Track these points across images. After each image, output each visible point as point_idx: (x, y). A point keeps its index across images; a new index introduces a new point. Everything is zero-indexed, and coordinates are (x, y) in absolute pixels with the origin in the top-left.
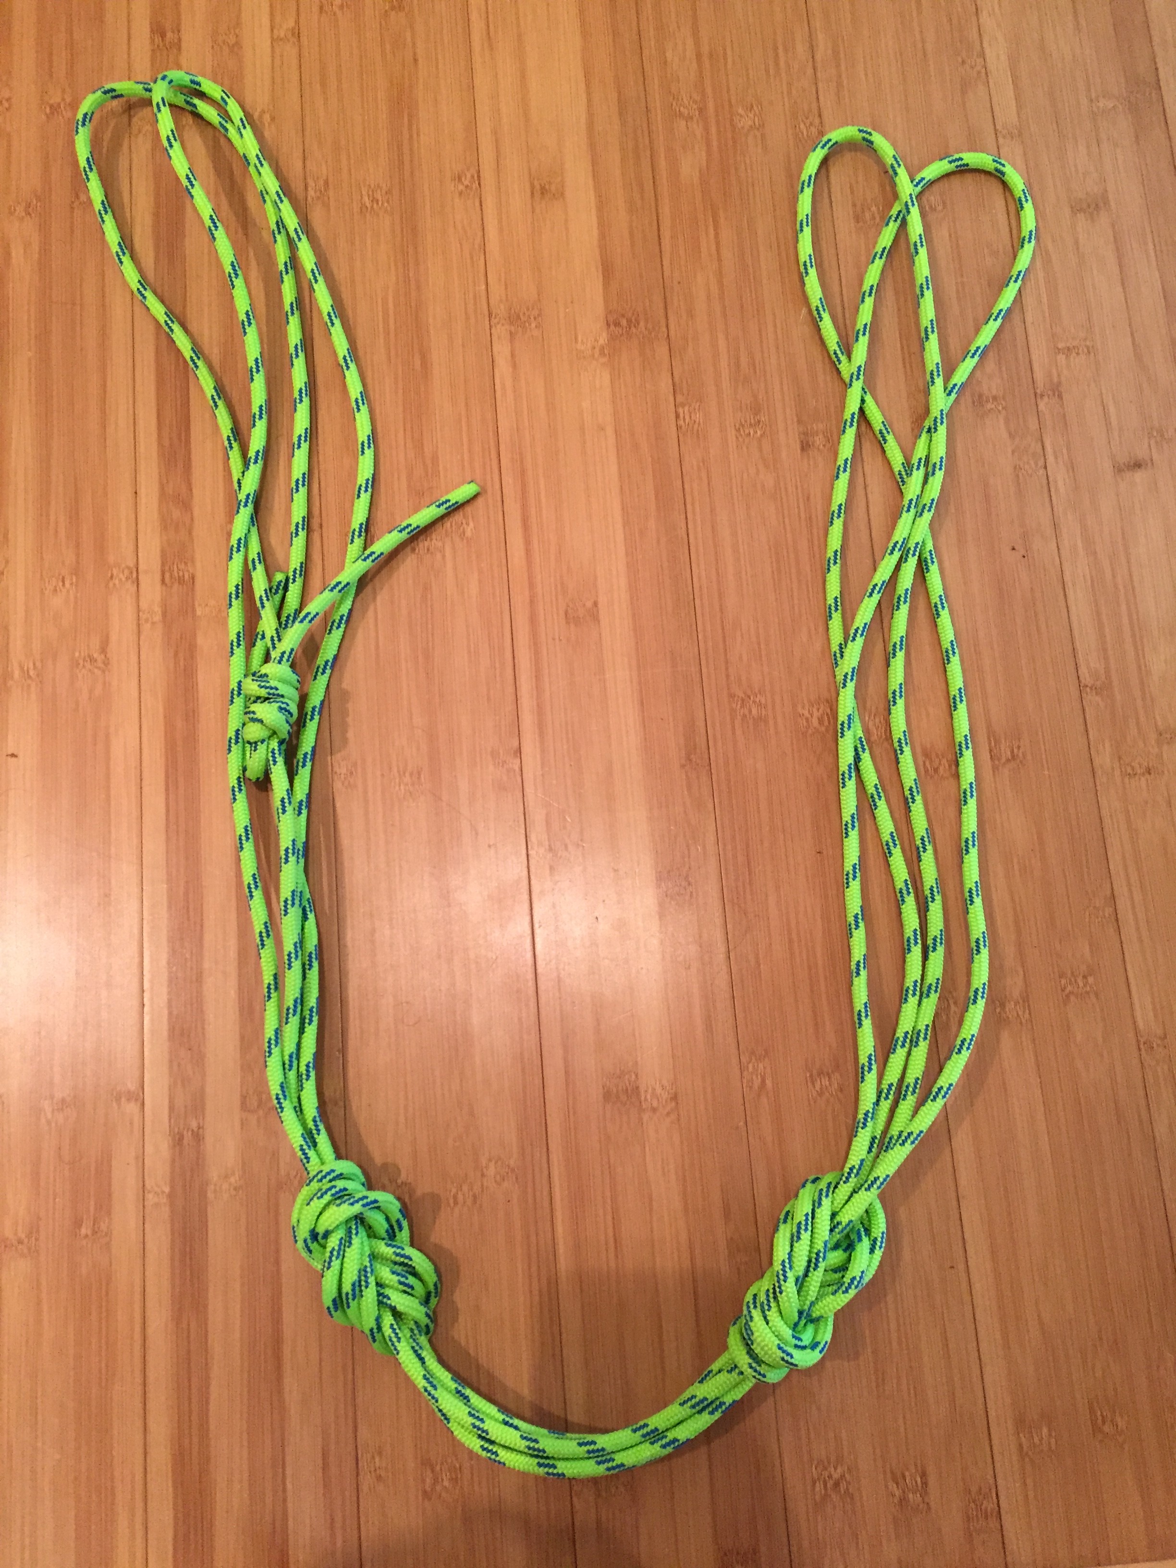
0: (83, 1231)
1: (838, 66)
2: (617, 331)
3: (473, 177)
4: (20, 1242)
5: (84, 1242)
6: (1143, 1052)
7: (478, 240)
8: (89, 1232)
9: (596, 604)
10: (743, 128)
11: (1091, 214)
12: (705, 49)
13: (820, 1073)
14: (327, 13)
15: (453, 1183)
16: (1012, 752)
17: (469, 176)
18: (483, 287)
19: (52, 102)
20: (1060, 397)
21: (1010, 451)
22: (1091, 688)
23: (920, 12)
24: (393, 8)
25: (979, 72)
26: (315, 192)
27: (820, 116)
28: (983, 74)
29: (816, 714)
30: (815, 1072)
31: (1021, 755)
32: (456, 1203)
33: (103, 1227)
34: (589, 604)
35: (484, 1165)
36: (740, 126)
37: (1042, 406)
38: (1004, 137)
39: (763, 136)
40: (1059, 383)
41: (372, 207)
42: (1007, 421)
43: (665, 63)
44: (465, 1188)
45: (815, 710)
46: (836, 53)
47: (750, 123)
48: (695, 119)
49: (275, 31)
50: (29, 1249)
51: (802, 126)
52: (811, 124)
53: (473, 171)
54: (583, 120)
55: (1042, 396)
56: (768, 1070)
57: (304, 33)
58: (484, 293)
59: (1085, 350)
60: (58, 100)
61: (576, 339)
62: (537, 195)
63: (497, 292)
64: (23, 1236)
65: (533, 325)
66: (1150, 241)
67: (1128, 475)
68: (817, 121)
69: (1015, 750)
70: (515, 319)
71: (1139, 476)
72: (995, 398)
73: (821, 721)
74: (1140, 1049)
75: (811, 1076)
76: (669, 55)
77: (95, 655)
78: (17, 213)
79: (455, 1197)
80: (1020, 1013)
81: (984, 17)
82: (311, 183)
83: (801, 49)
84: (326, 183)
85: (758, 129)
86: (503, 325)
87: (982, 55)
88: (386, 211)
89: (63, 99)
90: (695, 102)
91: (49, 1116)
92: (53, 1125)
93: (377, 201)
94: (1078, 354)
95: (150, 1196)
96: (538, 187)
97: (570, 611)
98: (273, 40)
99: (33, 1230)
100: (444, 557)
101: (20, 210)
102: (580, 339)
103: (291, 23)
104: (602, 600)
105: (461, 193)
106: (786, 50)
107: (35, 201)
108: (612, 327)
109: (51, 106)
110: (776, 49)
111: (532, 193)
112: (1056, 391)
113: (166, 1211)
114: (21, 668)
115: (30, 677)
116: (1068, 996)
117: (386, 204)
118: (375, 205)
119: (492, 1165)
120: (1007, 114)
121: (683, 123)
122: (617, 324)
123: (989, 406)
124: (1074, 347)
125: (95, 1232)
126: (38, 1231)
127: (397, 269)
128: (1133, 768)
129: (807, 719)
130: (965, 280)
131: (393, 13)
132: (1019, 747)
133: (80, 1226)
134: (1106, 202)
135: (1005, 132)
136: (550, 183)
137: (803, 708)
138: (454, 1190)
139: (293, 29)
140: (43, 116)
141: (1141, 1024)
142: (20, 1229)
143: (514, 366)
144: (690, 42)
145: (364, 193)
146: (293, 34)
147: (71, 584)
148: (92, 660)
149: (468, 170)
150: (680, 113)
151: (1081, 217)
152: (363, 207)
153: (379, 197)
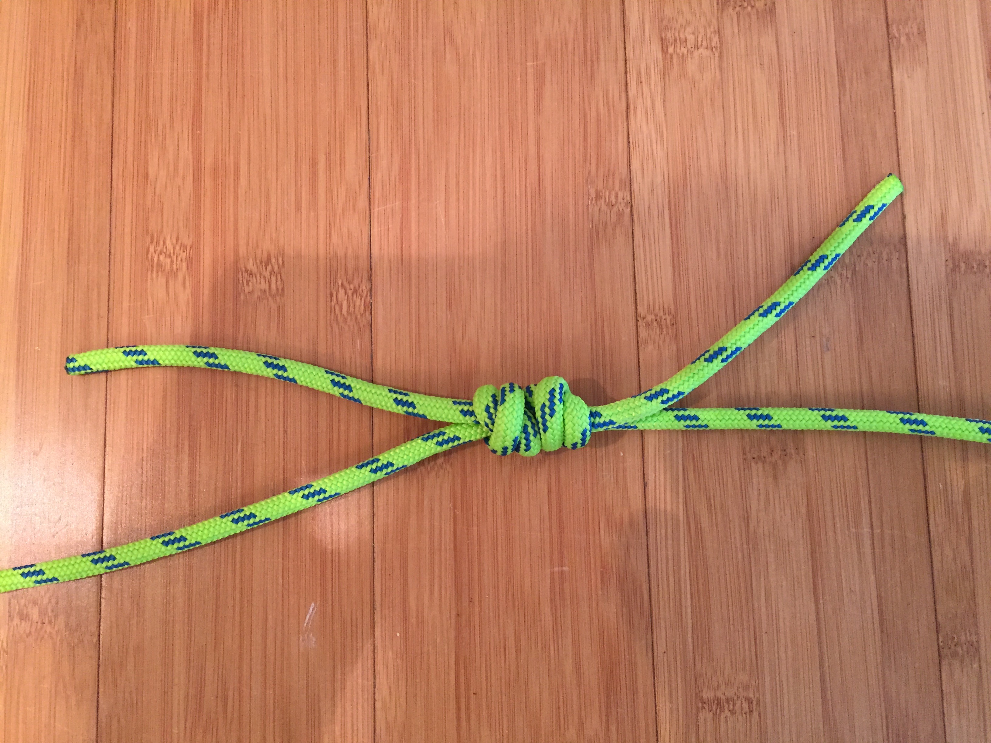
1: (406, 198)
2: (25, 627)
10: (252, 292)
11: (774, 466)
12: (208, 161)
23: (538, 110)
25: (620, 215)
27: (370, 279)
28: (627, 218)
36: (247, 290)
38: (648, 325)
39: (281, 310)
43: (146, 176)
47: (264, 286)
48: (180, 276)
51: (341, 292)
52: (355, 291)
59: (746, 706)
66: (865, 520)
68: (365, 287)
83: (353, 168)
85: (274, 297)
87: (629, 183)
90: (183, 247)
94: (733, 712)
106: (329, 168)
108: (16, 621)
110: (314, 163)
120: (658, 286)
121: (162, 281)
122: (24, 617)
124: (727, 700)
130: (566, 569)
144: (186, 152)
150: (159, 264)
151: (757, 469)
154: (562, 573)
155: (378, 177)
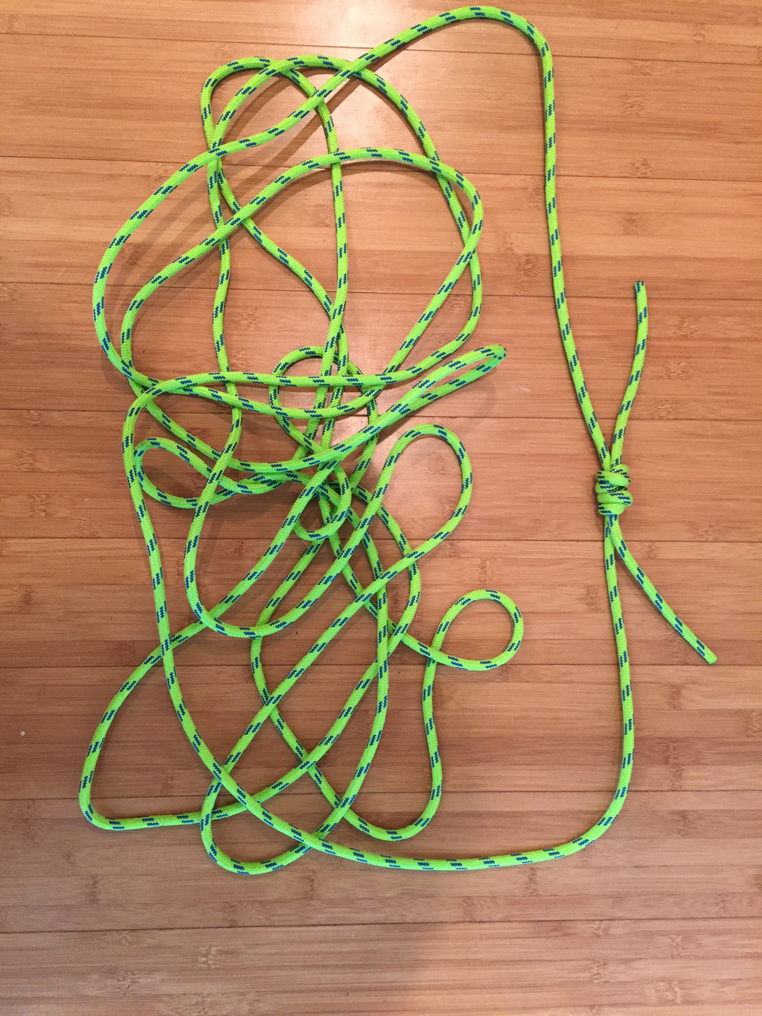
1: (712, 437)
2: (523, 261)
3: (646, 173)
7: (597, 173)
10: (670, 364)
12: (733, 345)
17: (646, 171)
23: (752, 500)
25: (701, 536)
26: (641, 66)
27: (675, 419)
28: (699, 539)
36: (671, 362)
38: (650, 546)
39: (661, 377)
41: (627, 103)
43: (726, 316)
46: (723, 436)
47: (673, 370)
48: (678, 331)
51: (669, 406)
52: (669, 412)
53: (650, 174)
54: (684, 254)
59: (483, 579)
62: (627, 217)
66: (561, 637)
68: (671, 417)
76: (729, 319)
81: (746, 547)
82: (649, 63)
83: (727, 412)
84: (647, 74)
85: (667, 375)
87: (716, 541)
88: (624, 112)
90: (692, 333)
93: (632, 107)
94: (480, 573)
96: (634, 217)
97: (324, 208)
102: (518, 235)
105: (633, 164)
106: (727, 401)
108: (526, 258)
110: (729, 394)
111: (630, 213)
112: (455, 555)
116: (33, 498)
117: (629, 113)
118: (628, 105)
120: (669, 553)
121: (676, 323)
122: (528, 262)
123: (448, 508)
124: (485, 571)
129: (235, 355)
130: (542, 504)
134: (593, 611)
135: (653, 547)
136: (637, 226)
137: (244, 355)
141: (11, 541)
143: (502, 188)
144: (737, 335)
145: (638, 99)
149: (651, 171)
150: (684, 322)
151: (584, 591)
152: (627, 97)
153: (635, 108)
154: (540, 502)
155: (723, 424)
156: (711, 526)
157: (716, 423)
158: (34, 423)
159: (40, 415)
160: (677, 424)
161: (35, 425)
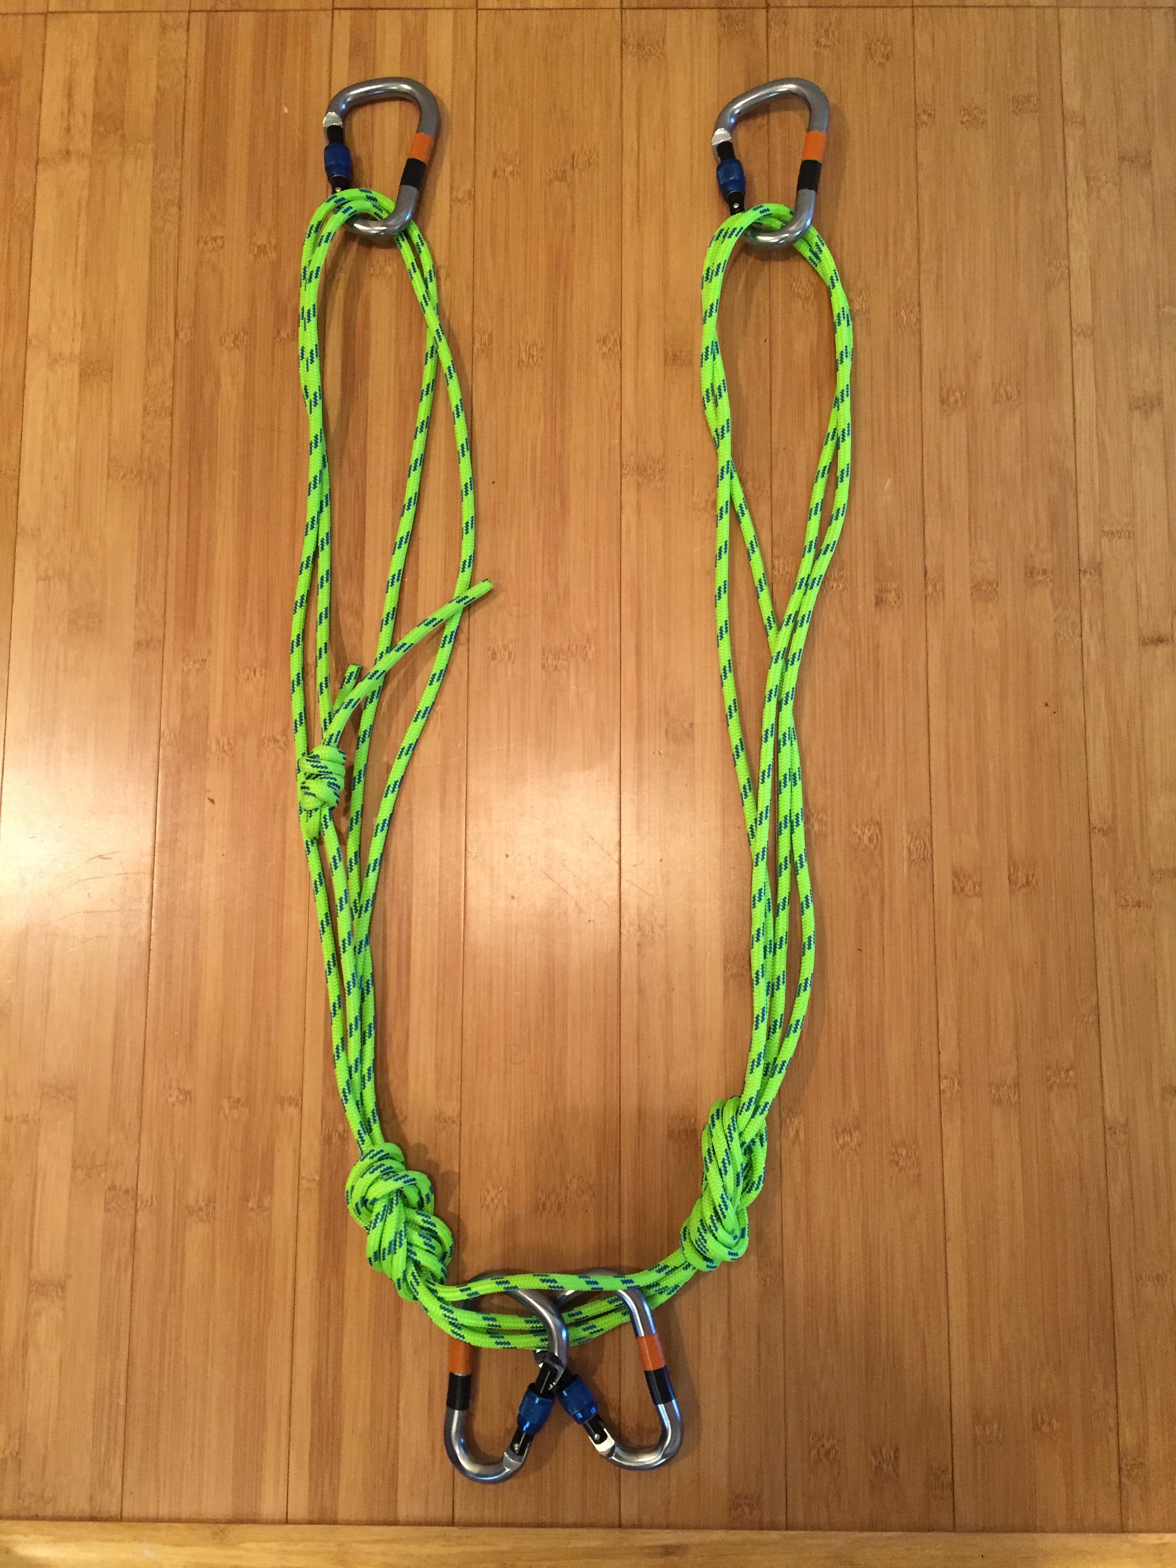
0: (250, 1205)
1: (940, 259)
3: (615, 340)
4: (201, 1209)
5: (251, 1213)
6: (1108, 1136)
7: (616, 399)
8: (255, 1206)
9: (692, 725)
11: (1146, 412)
13: (844, 1131)
14: (499, 178)
15: (542, 1192)
16: (1027, 878)
17: (612, 341)
18: (617, 441)
19: (259, 243)
20: (1101, 575)
21: (1052, 619)
22: (1099, 830)
24: (558, 178)
25: (1063, 274)
26: (481, 345)
27: (919, 305)
28: (1066, 276)
29: (868, 833)
30: (840, 1130)
31: (1034, 882)
32: (544, 1209)
33: (266, 1203)
34: (686, 725)
35: (568, 1180)
37: (1084, 582)
38: (1078, 335)
39: (868, 320)
40: (1101, 563)
41: (528, 362)
42: (1052, 593)
44: (552, 1197)
45: (866, 831)
49: (454, 192)
50: (207, 1215)
51: (903, 313)
52: (911, 312)
53: (616, 335)
55: (1085, 572)
56: (802, 1125)
57: (478, 195)
58: (618, 445)
59: (1127, 535)
60: (265, 242)
61: (693, 493)
62: (670, 361)
63: (629, 446)
64: (203, 1205)
65: (657, 478)
67: (1150, 648)
68: (916, 309)
69: (1030, 878)
70: (640, 470)
71: (1161, 651)
72: (1045, 572)
73: (870, 839)
74: (1105, 1133)
75: (836, 1132)
77: (279, 737)
78: (227, 344)
79: (544, 1204)
80: (1011, 1096)
81: (1073, 221)
82: (478, 337)
83: (909, 244)
84: (491, 336)
86: (632, 475)
87: (1067, 256)
88: (539, 366)
89: (270, 243)
91: (227, 1111)
92: (230, 1119)
93: (533, 356)
95: (304, 1182)
96: (670, 354)
97: (670, 729)
98: (452, 200)
99: (211, 1200)
100: (568, 674)
101: (229, 342)
102: (696, 492)
103: (468, 186)
104: (698, 720)
105: (604, 354)
106: (895, 243)
107: (242, 334)
109: (259, 247)
111: (665, 360)
112: (1098, 568)
113: (315, 1195)
114: (218, 743)
115: (224, 751)
116: (1051, 1087)
117: (540, 361)
118: (531, 361)
119: (575, 1181)
120: (1084, 314)
121: (801, 304)
123: (1040, 578)
124: (1117, 532)
125: (259, 1206)
126: (214, 1202)
127: (545, 420)
128: (1126, 900)
129: (859, 838)
130: (1030, 464)
131: (556, 183)
132: (1033, 875)
133: (247, 1200)
134: (1160, 402)
135: (1079, 330)
136: (681, 352)
137: (857, 826)
138: (543, 1199)
139: (470, 192)
140: (252, 256)
141: (1108, 1112)
142: (201, 1199)
143: (639, 512)
145: (523, 348)
146: (469, 198)
147: (261, 675)
148: (276, 741)
149: (612, 333)
150: (799, 294)
151: (1136, 413)
152: (520, 361)
153: (535, 353)
154: (1028, 466)
155: (925, 246)
156: (1050, 263)
157: (923, 256)
158: (956, 1084)
159: (946, 1078)
160: (926, 302)
161: (959, 1083)
